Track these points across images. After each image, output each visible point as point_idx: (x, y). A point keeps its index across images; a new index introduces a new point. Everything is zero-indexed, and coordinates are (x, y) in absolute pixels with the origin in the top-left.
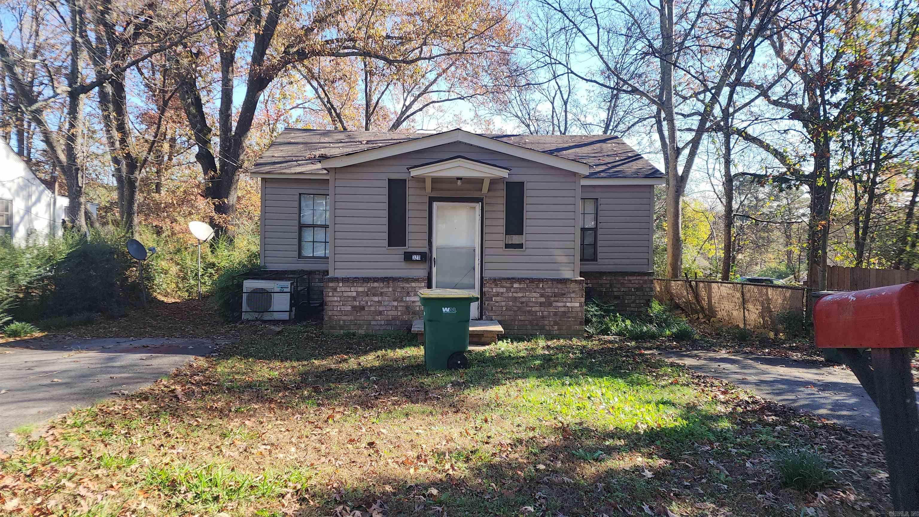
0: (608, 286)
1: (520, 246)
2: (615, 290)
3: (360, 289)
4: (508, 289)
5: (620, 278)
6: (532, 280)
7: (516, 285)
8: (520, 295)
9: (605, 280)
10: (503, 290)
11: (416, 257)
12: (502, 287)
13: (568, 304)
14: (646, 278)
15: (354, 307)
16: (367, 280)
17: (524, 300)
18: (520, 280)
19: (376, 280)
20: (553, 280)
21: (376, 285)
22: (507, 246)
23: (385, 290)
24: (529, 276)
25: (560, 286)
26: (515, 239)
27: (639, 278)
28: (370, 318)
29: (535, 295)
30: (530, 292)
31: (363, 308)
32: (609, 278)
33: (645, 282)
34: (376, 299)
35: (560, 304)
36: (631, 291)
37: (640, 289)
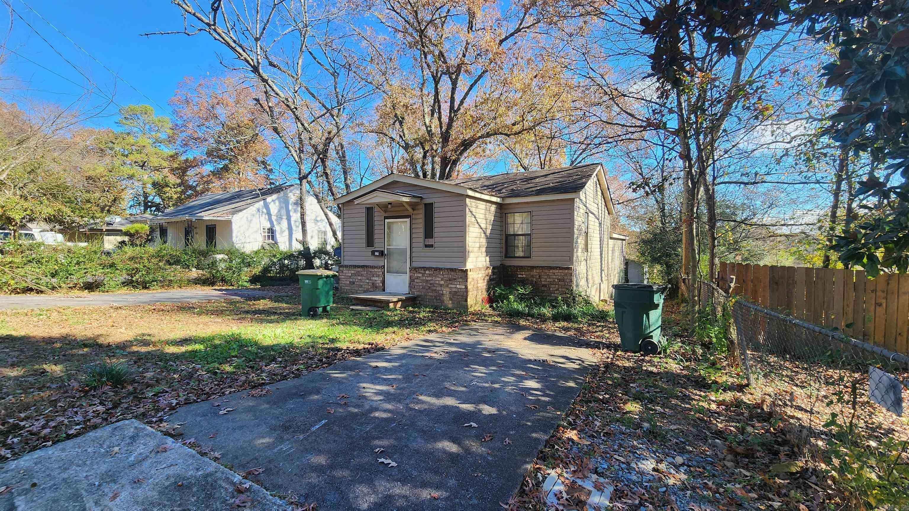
0: (538, 277)
1: (432, 246)
2: (543, 280)
3: (353, 272)
4: (423, 275)
5: (546, 271)
6: (436, 269)
7: (427, 272)
8: (430, 279)
9: (535, 272)
10: (420, 275)
11: (377, 254)
12: (420, 273)
13: (458, 286)
14: (567, 271)
15: (350, 282)
16: (355, 266)
17: (432, 282)
18: (429, 269)
19: (359, 267)
20: (447, 269)
21: (359, 269)
22: (426, 246)
23: (363, 273)
24: (434, 266)
25: (452, 273)
26: (430, 241)
27: (560, 271)
28: (357, 289)
29: (438, 279)
30: (435, 277)
31: (354, 283)
32: (538, 271)
33: (566, 275)
34: (359, 278)
35: (454, 286)
36: (554, 281)
37: (563, 280)
